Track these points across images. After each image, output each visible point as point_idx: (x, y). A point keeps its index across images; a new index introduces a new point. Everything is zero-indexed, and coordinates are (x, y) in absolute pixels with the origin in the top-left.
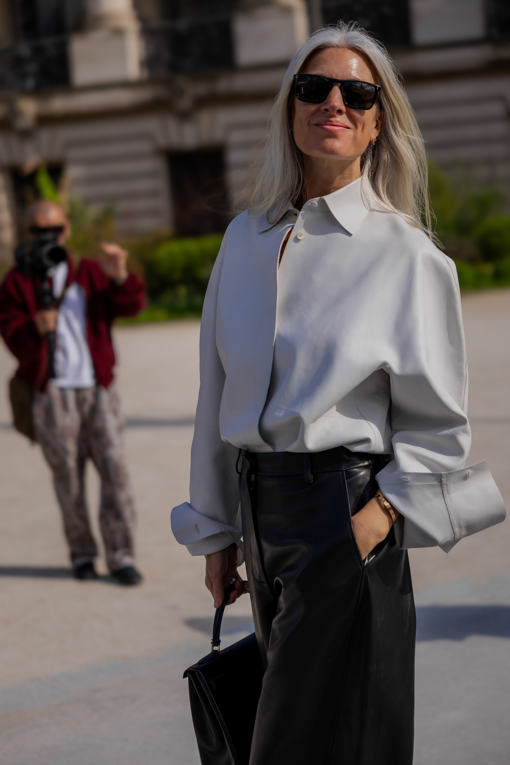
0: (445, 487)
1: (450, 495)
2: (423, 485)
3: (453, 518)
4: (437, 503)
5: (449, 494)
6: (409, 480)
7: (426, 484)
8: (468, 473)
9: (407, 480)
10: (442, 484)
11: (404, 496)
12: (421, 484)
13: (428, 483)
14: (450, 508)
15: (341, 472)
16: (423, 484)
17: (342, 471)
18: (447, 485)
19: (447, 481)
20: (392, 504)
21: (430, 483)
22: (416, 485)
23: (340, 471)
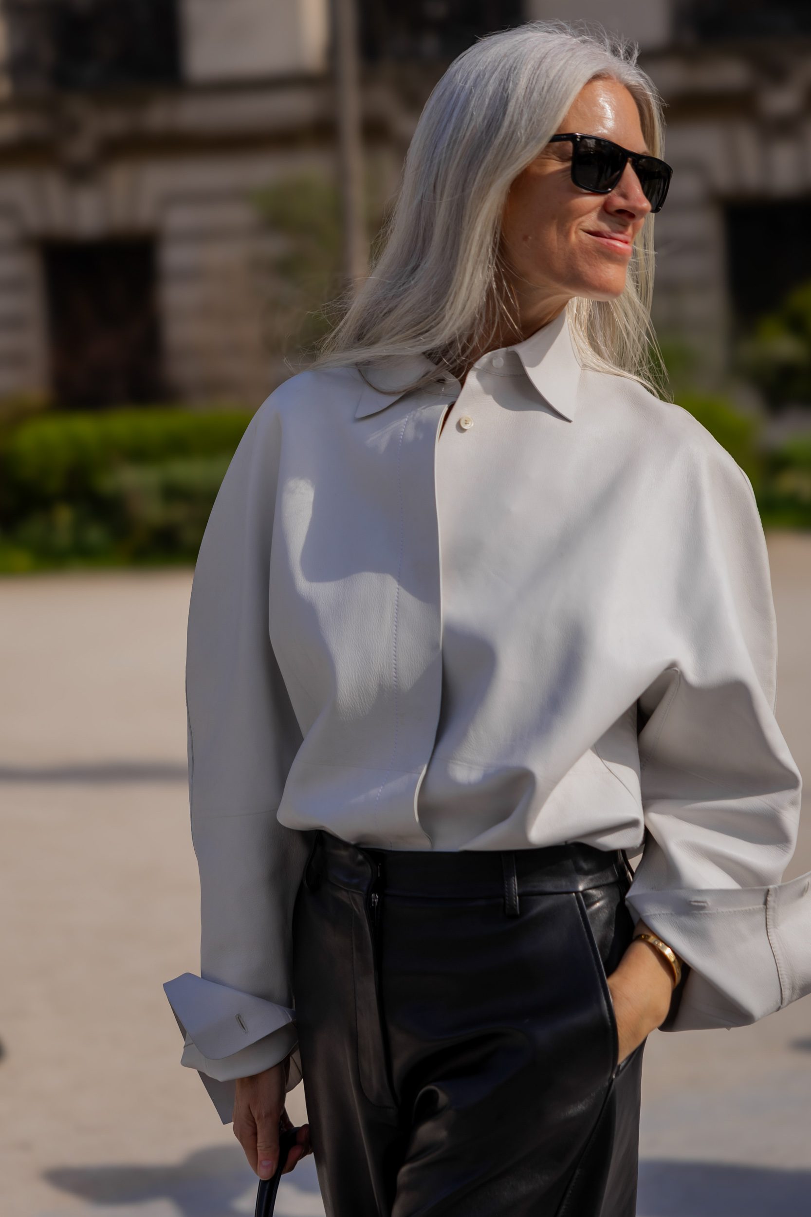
0: (770, 912)
1: (777, 928)
2: (735, 912)
3: (783, 971)
4: (757, 945)
5: (775, 927)
6: (709, 904)
7: (740, 909)
8: (807, 883)
9: (705, 905)
10: (767, 908)
11: (699, 935)
12: (731, 910)
13: (743, 909)
14: (778, 953)
15: (574, 894)
16: (735, 909)
17: (577, 892)
18: (774, 909)
19: (774, 902)
20: (676, 952)
21: (747, 908)
22: (723, 912)
23: (572, 892)
